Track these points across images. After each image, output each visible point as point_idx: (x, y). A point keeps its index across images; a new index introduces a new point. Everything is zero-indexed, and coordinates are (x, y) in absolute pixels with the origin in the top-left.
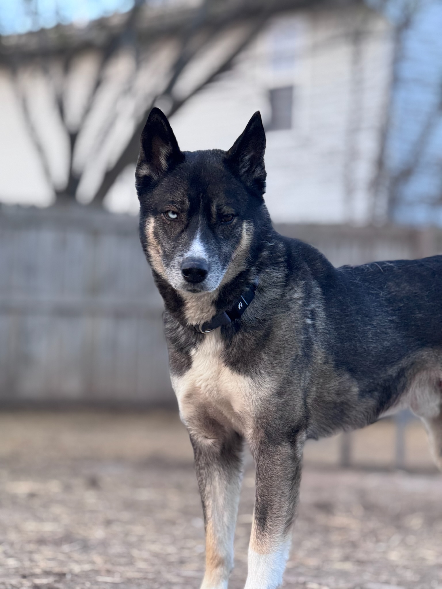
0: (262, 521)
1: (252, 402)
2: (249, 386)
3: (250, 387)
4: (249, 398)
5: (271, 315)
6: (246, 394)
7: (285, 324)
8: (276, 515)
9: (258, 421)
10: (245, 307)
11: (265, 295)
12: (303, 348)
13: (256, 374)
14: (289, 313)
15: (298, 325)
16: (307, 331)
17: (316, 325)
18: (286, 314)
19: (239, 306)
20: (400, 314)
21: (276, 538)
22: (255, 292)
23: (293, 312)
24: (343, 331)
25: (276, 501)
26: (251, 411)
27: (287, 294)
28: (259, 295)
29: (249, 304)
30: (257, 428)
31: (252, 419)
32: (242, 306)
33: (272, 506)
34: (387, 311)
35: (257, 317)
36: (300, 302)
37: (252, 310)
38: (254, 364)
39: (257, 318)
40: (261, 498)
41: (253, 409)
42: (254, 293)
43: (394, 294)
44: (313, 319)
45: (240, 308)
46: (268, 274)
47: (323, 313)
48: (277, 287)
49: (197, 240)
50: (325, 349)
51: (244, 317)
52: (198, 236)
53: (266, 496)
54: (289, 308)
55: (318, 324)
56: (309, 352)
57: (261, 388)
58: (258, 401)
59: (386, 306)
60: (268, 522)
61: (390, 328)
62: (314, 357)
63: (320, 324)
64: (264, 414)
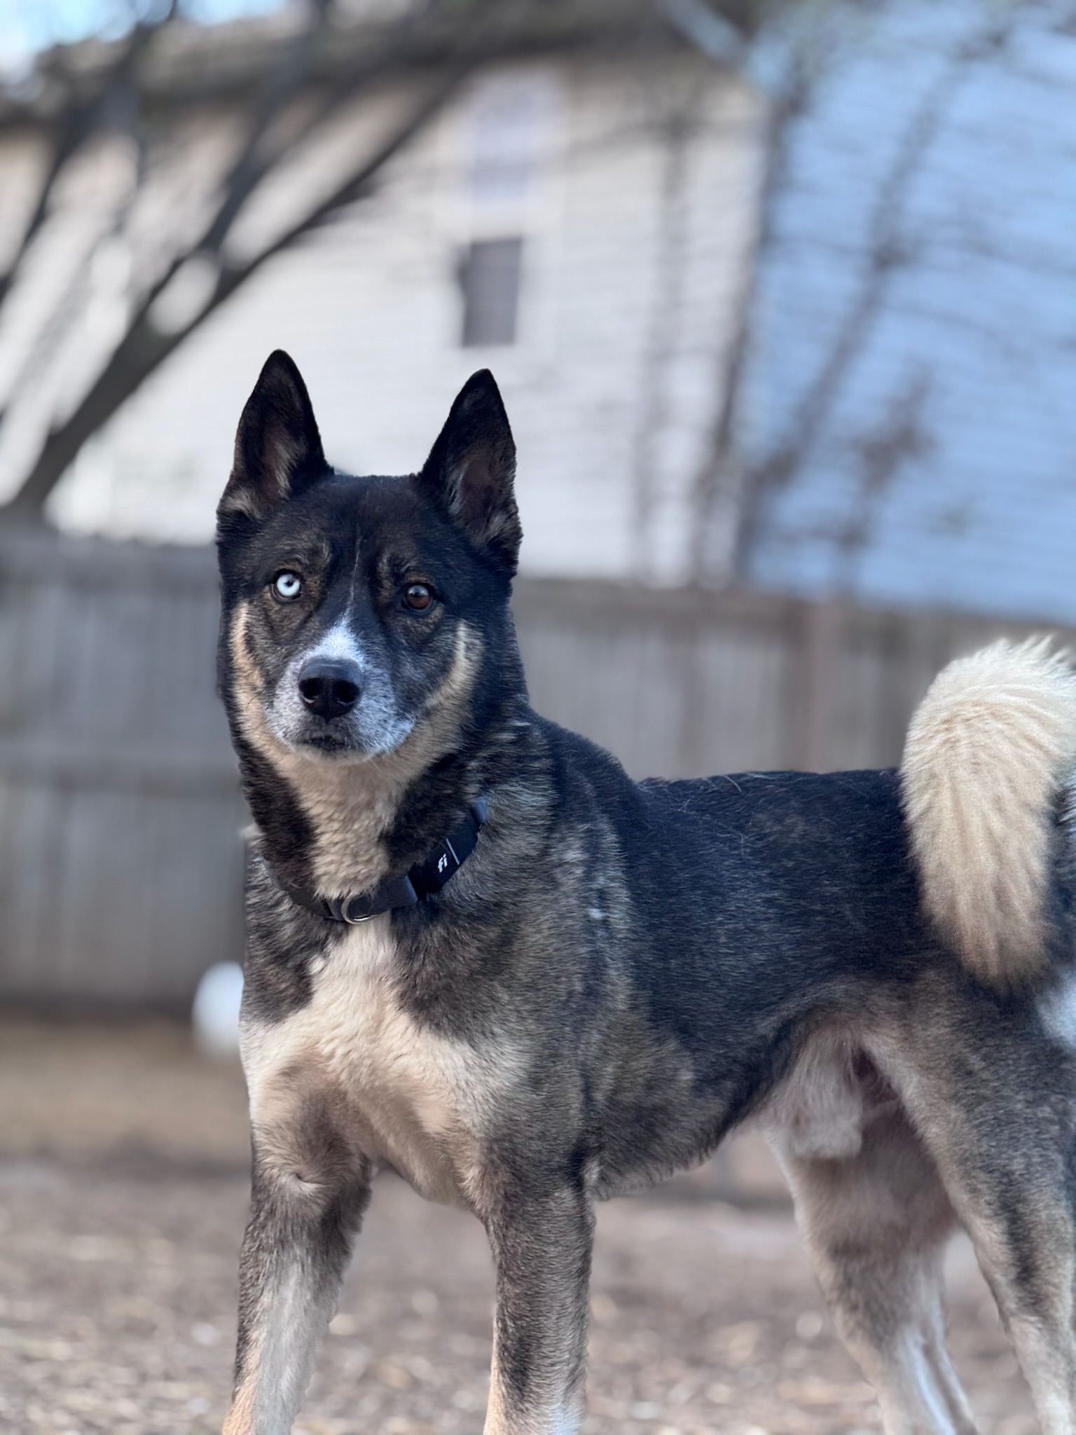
0: (519, 1376)
1: (475, 1103)
2: (463, 1065)
3: (468, 1068)
4: (465, 1096)
5: (515, 894)
6: (457, 1085)
7: (547, 920)
8: (549, 1361)
9: (492, 1148)
10: (452, 868)
11: (503, 844)
12: (585, 975)
13: (482, 1037)
14: (557, 894)
15: (574, 924)
16: (594, 934)
17: (611, 920)
18: (549, 897)
19: (440, 864)
20: (787, 886)
21: (551, 1415)
22: (479, 835)
23: (564, 893)
24: (665, 932)
25: (549, 1329)
26: (474, 1125)
27: (553, 850)
28: (488, 844)
29: (461, 863)
30: (492, 1162)
31: (478, 1144)
32: (446, 864)
33: (542, 1341)
34: (759, 879)
35: (481, 896)
36: (579, 872)
37: (468, 876)
38: (480, 1012)
39: (481, 899)
40: (514, 1323)
41: (477, 1120)
42: (476, 838)
43: (771, 839)
44: (604, 907)
45: (441, 870)
46: (511, 796)
47: (625, 892)
48: (530, 828)
49: (341, 628)
50: (632, 977)
51: (449, 891)
53: (527, 1317)
54: (554, 884)
55: (616, 918)
56: (598, 985)
57: (493, 1069)
58: (488, 1100)
59: (757, 867)
60: (532, 1377)
61: (767, 919)
62: (611, 996)
63: (620, 918)
64: (505, 1131)
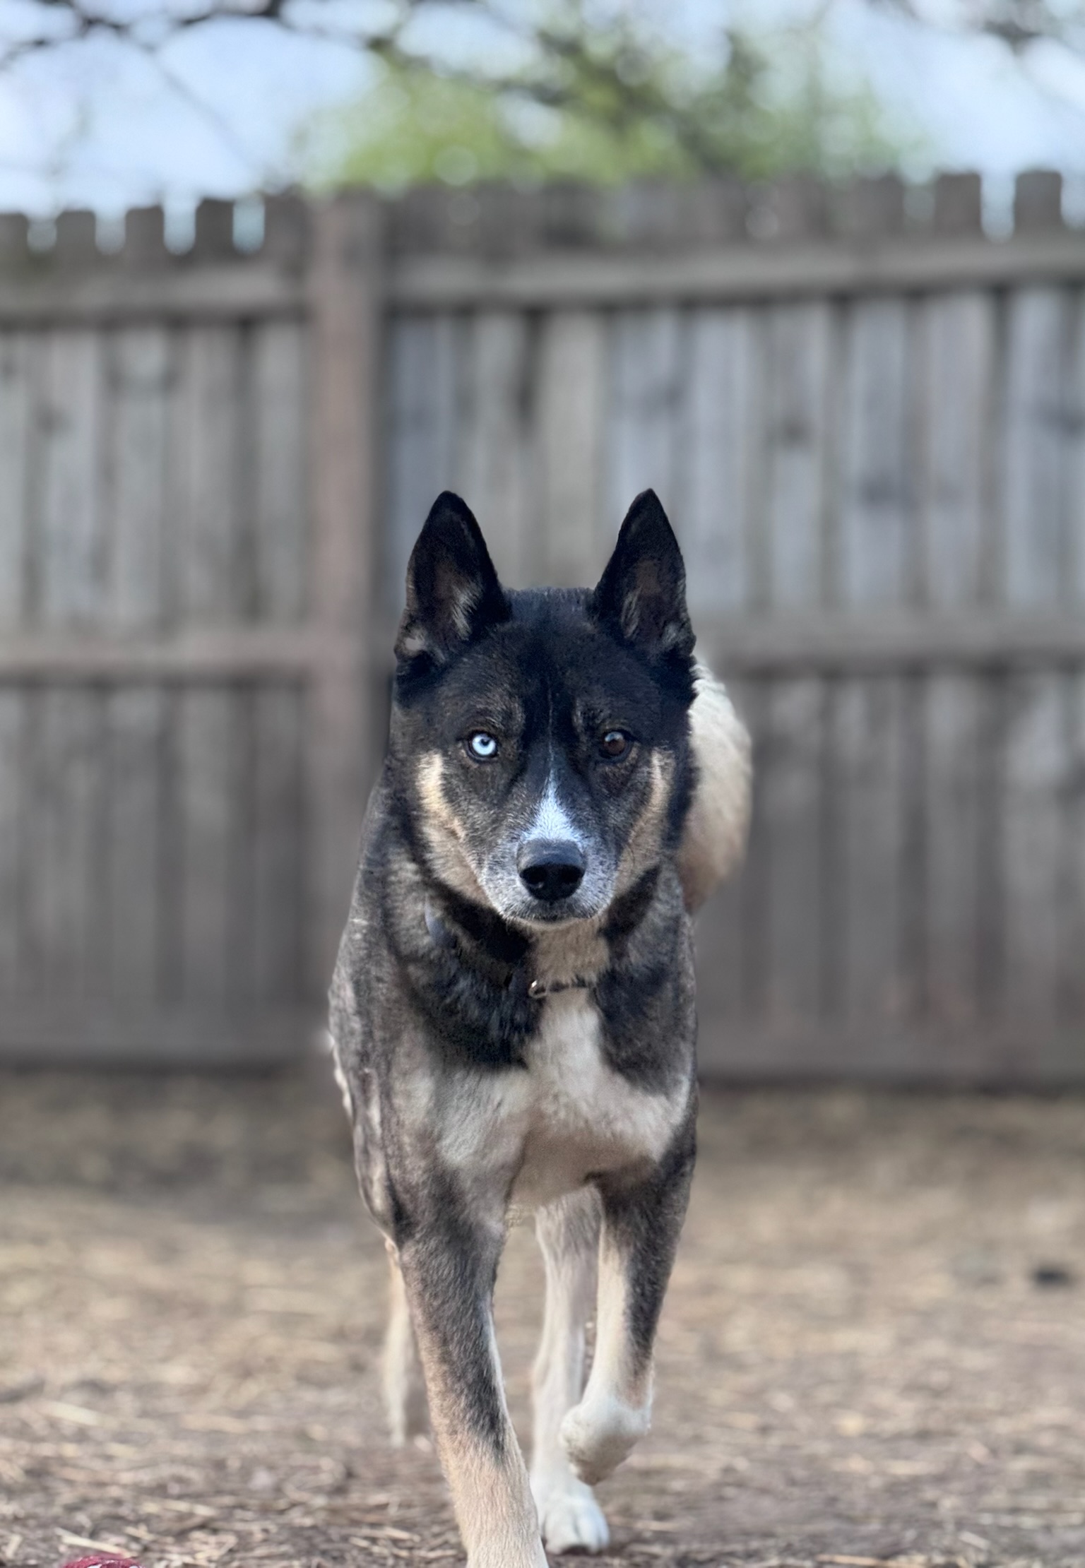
49: (550, 799)
52: (551, 791)
